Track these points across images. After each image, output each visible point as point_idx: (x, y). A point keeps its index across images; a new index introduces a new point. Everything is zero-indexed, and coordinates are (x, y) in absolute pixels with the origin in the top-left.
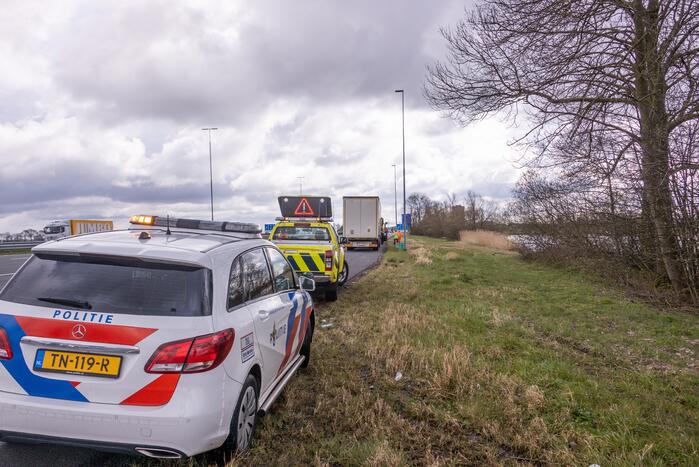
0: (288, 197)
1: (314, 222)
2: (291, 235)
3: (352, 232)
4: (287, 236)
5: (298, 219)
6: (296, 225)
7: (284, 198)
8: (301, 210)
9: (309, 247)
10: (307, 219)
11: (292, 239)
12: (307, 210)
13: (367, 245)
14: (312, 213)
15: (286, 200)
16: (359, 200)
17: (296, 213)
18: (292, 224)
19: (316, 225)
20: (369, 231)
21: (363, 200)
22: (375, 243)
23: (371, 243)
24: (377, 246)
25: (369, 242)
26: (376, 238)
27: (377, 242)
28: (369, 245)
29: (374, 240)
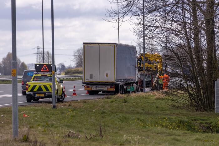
0: (39, 65)
1: (48, 74)
2: (39, 80)
3: (91, 76)
4: (38, 80)
5: (43, 73)
6: (42, 75)
7: (37, 64)
8: (44, 69)
9: (47, 83)
10: (46, 73)
11: (40, 81)
12: (46, 69)
13: (106, 88)
14: (48, 71)
15: (38, 65)
16: (97, 46)
17: (42, 71)
18: (40, 75)
19: (50, 75)
20: (107, 75)
21: (101, 46)
22: (113, 87)
23: (109, 87)
24: (115, 90)
25: (107, 86)
26: (113, 83)
27: (115, 86)
28: (108, 88)
29: (112, 84)
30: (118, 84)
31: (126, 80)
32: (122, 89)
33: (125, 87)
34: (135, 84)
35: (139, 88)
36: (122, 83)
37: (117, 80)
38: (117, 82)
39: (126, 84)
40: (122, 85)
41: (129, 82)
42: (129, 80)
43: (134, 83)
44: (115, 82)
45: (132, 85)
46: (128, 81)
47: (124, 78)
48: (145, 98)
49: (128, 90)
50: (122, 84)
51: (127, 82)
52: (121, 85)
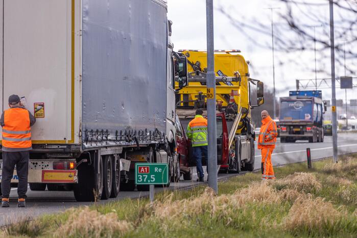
22: (69, 168)
23: (49, 165)
24: (75, 179)
25: (39, 163)
26: (69, 146)
27: (78, 160)
28: (43, 172)
29: (64, 152)
30: (93, 153)
31: (129, 135)
32: (110, 175)
33: (124, 165)
34: (163, 153)
35: (177, 168)
36: (109, 148)
37: (87, 135)
38: (87, 141)
39: (127, 152)
40: (112, 155)
41: (140, 142)
42: (143, 134)
43: (161, 146)
44: (77, 141)
45: (155, 154)
46: (136, 139)
47: (121, 126)
48: (234, 225)
49: (139, 180)
50: (109, 152)
51: (133, 143)
52: (104, 157)
